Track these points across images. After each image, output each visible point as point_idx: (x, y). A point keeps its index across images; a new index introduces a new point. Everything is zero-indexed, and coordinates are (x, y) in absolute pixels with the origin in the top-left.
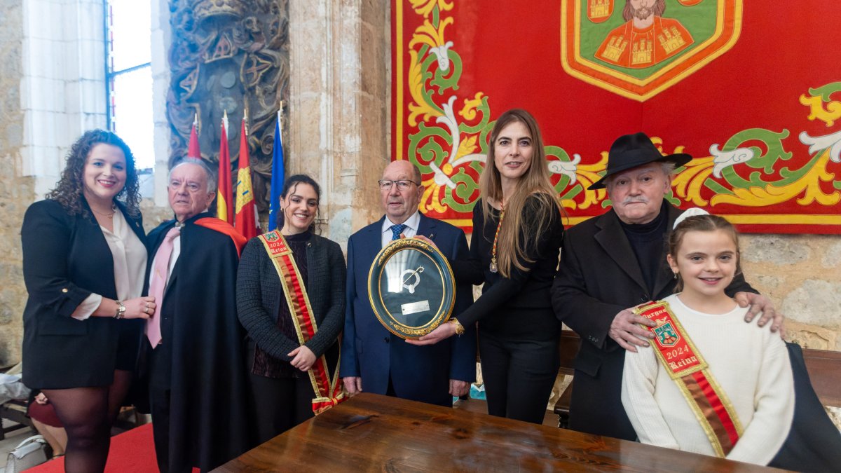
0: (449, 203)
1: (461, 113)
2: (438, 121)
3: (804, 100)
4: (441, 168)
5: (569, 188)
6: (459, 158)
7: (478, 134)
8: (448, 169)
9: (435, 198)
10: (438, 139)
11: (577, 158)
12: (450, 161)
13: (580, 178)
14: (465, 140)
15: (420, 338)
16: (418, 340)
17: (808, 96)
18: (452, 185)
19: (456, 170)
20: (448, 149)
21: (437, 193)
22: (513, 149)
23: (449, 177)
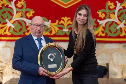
0: (12, 32)
1: (17, 5)
2: (9, 6)
3: (98, 13)
4: (10, 21)
5: (48, 29)
6: (16, 18)
7: (22, 12)
8: (12, 21)
9: (7, 30)
10: (9, 12)
11: (50, 21)
12: (13, 19)
13: (51, 27)
14: (18, 13)
15: (54, 76)
16: (53, 77)
17: (99, 12)
18: (13, 26)
19: (14, 22)
20: (13, 15)
21: (8, 29)
22: (82, 17)
23: (12, 24)
